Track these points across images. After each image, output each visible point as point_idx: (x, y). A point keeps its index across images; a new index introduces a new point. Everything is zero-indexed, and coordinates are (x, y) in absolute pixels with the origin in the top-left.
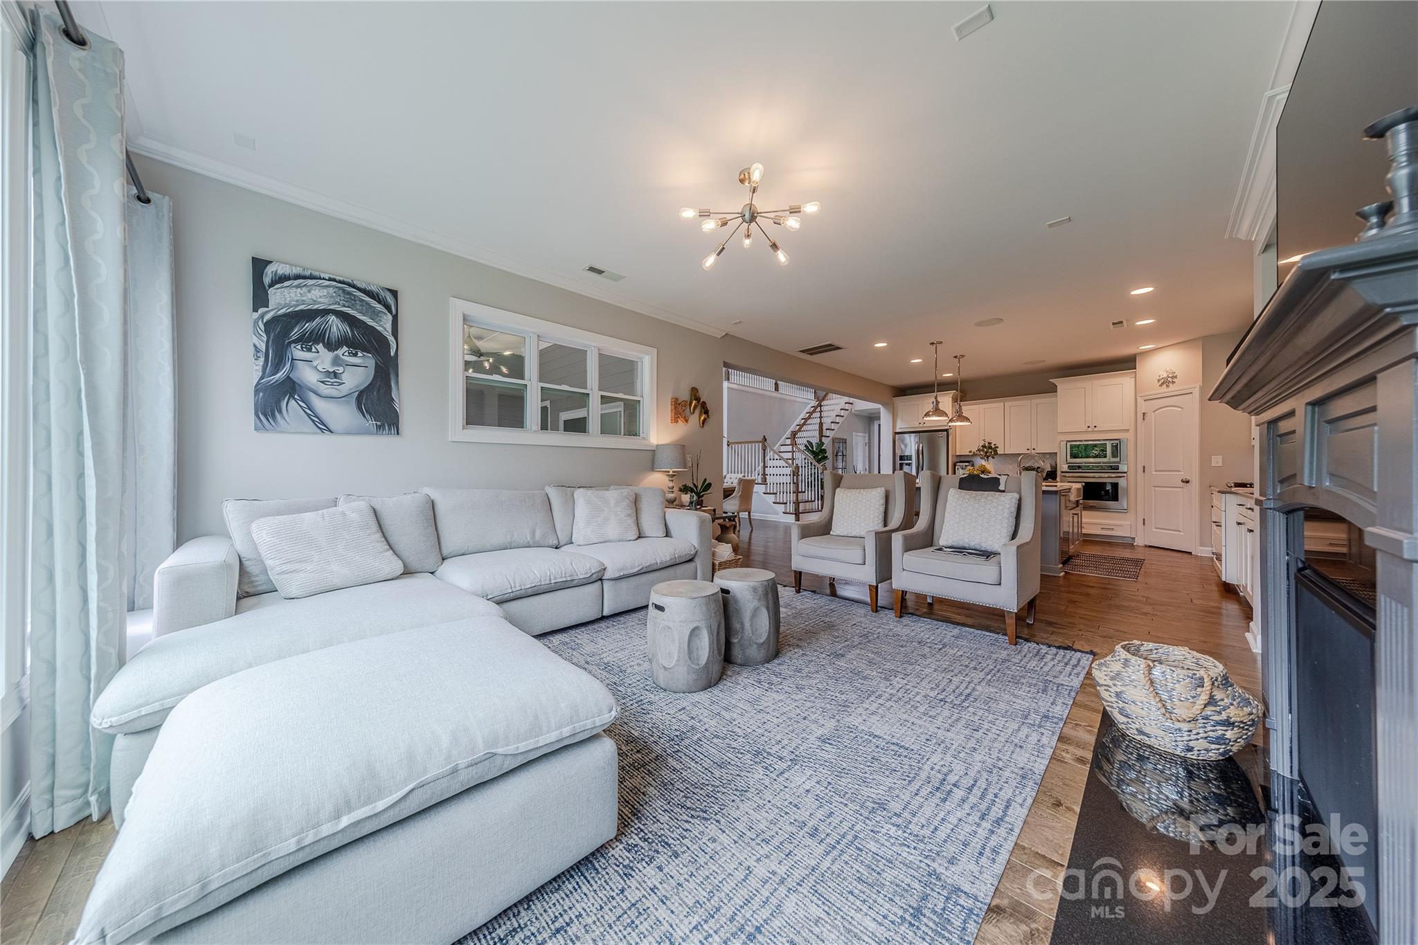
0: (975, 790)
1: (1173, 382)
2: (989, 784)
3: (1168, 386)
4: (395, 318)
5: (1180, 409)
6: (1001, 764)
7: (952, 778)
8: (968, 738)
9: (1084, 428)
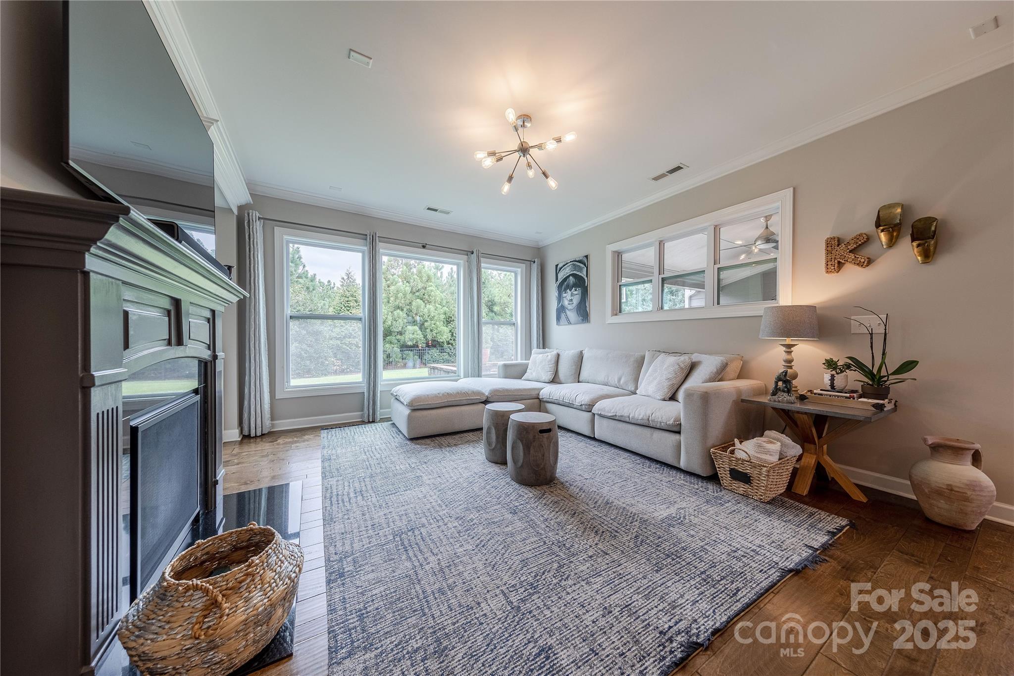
0: (347, 500)
2: (344, 506)
4: (587, 268)
6: (346, 517)
7: (359, 498)
8: (372, 519)
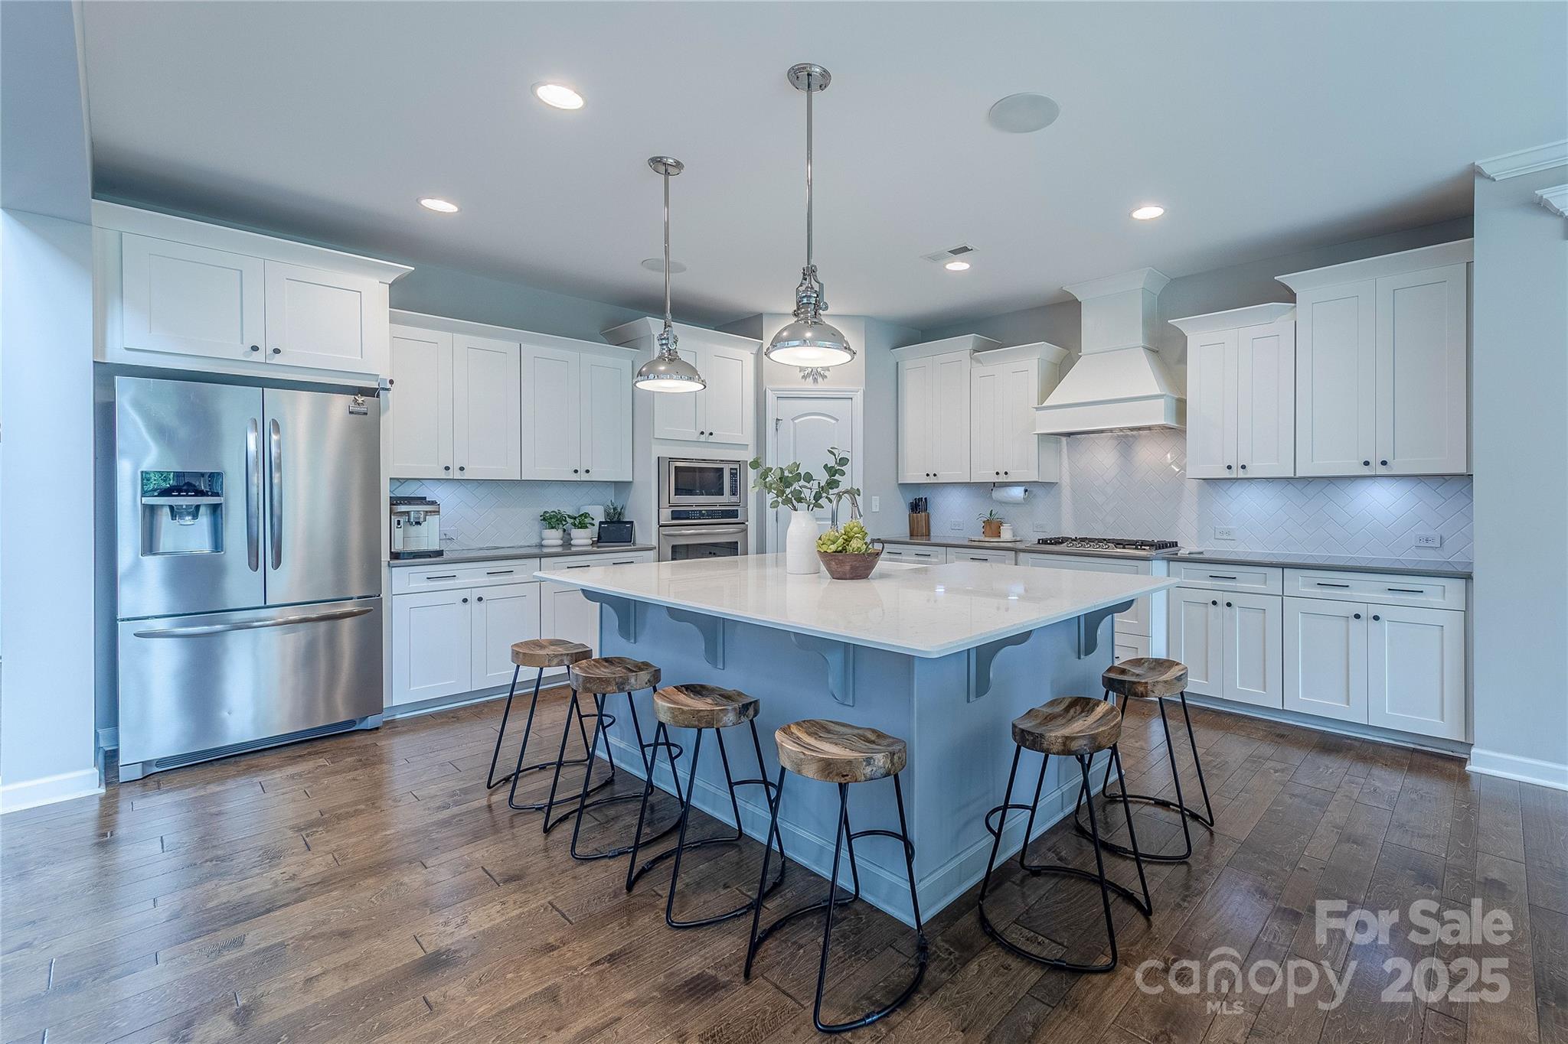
1: (824, 377)
3: (815, 380)
5: (833, 422)
9: (693, 435)
